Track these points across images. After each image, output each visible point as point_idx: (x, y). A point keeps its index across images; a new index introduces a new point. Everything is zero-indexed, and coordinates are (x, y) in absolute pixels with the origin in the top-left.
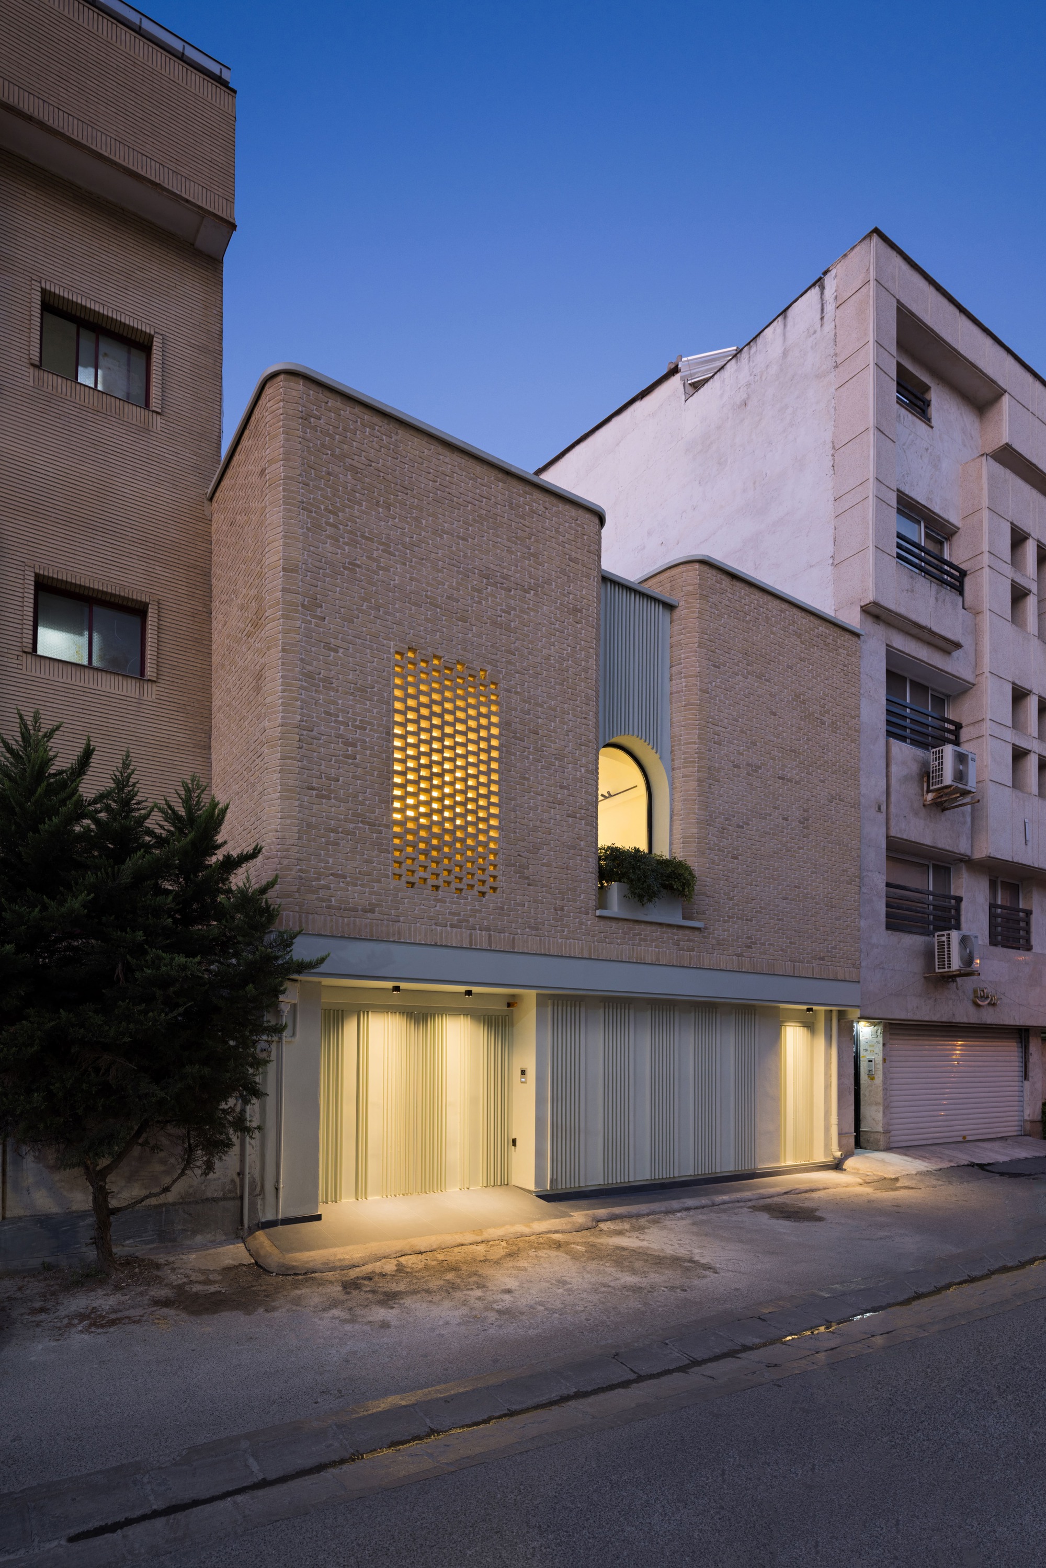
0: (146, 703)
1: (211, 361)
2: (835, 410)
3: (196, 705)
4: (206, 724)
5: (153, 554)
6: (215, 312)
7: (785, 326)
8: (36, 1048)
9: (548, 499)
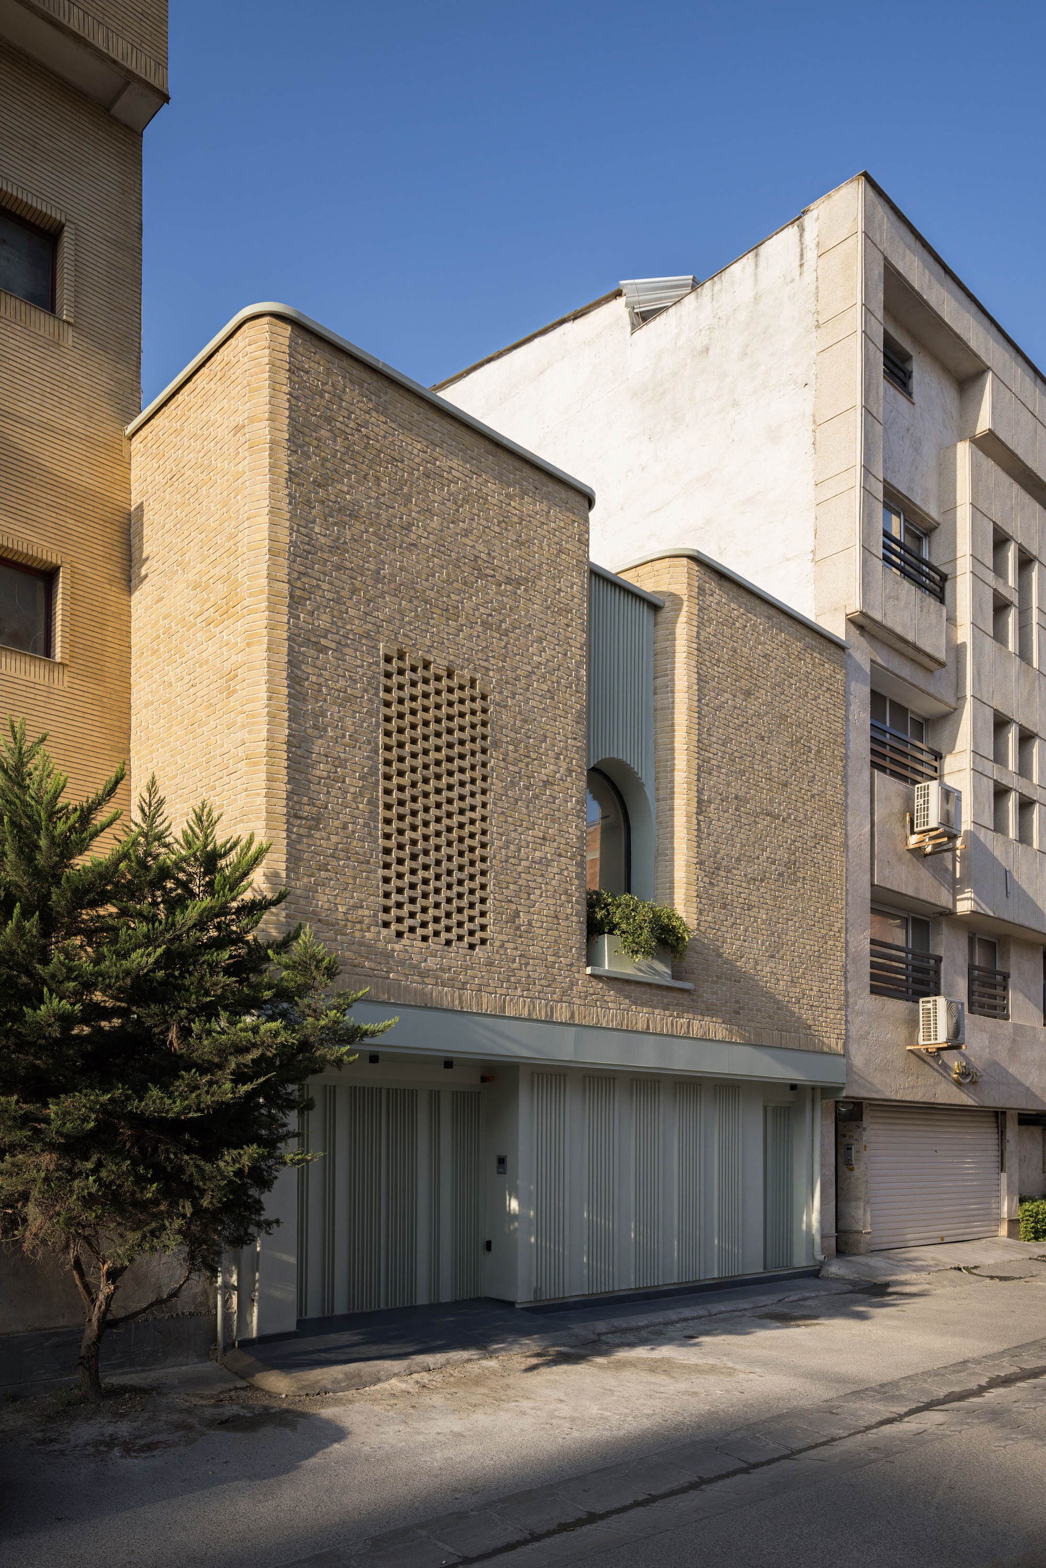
0: (56, 692)
1: (129, 261)
2: (817, 378)
3: (113, 697)
4: (124, 721)
5: (64, 503)
6: (134, 198)
7: (756, 265)
8: (92, 1124)
9: (538, 476)
